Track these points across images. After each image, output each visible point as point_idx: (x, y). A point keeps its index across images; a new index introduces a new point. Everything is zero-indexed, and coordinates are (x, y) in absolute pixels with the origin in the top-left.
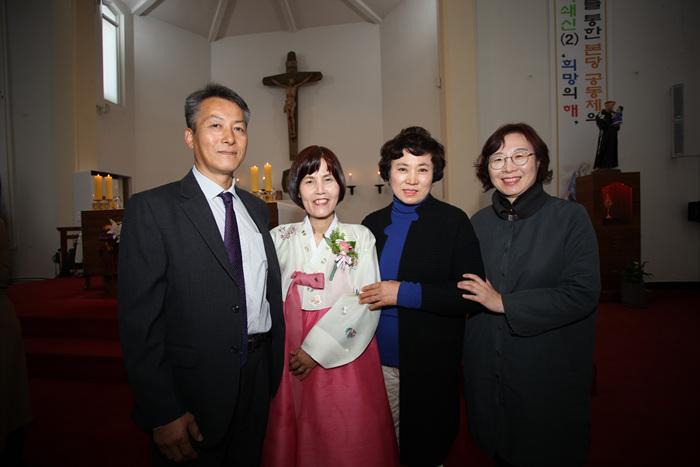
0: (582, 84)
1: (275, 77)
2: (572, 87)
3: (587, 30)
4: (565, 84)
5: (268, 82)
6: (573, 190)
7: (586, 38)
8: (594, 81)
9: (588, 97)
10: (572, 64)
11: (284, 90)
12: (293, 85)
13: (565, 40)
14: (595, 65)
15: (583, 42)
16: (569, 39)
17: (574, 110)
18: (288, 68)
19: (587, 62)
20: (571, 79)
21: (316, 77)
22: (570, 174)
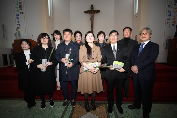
0: (172, 17)
1: (88, 11)
2: (169, 18)
3: (174, 4)
4: (168, 17)
5: (86, 12)
6: (167, 42)
7: (174, 6)
8: (175, 17)
9: (173, 20)
10: (170, 12)
11: (90, 15)
12: (93, 13)
13: (169, 6)
14: (175, 13)
15: (173, 7)
16: (170, 6)
17: (170, 23)
18: (91, 9)
19: (174, 12)
20: (169, 16)
21: (98, 11)
22: (167, 38)
